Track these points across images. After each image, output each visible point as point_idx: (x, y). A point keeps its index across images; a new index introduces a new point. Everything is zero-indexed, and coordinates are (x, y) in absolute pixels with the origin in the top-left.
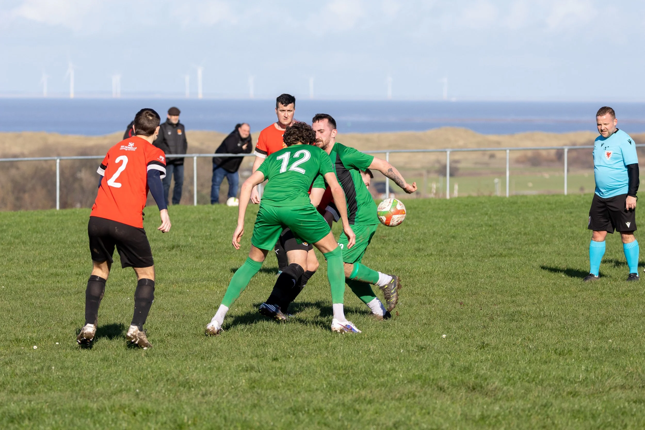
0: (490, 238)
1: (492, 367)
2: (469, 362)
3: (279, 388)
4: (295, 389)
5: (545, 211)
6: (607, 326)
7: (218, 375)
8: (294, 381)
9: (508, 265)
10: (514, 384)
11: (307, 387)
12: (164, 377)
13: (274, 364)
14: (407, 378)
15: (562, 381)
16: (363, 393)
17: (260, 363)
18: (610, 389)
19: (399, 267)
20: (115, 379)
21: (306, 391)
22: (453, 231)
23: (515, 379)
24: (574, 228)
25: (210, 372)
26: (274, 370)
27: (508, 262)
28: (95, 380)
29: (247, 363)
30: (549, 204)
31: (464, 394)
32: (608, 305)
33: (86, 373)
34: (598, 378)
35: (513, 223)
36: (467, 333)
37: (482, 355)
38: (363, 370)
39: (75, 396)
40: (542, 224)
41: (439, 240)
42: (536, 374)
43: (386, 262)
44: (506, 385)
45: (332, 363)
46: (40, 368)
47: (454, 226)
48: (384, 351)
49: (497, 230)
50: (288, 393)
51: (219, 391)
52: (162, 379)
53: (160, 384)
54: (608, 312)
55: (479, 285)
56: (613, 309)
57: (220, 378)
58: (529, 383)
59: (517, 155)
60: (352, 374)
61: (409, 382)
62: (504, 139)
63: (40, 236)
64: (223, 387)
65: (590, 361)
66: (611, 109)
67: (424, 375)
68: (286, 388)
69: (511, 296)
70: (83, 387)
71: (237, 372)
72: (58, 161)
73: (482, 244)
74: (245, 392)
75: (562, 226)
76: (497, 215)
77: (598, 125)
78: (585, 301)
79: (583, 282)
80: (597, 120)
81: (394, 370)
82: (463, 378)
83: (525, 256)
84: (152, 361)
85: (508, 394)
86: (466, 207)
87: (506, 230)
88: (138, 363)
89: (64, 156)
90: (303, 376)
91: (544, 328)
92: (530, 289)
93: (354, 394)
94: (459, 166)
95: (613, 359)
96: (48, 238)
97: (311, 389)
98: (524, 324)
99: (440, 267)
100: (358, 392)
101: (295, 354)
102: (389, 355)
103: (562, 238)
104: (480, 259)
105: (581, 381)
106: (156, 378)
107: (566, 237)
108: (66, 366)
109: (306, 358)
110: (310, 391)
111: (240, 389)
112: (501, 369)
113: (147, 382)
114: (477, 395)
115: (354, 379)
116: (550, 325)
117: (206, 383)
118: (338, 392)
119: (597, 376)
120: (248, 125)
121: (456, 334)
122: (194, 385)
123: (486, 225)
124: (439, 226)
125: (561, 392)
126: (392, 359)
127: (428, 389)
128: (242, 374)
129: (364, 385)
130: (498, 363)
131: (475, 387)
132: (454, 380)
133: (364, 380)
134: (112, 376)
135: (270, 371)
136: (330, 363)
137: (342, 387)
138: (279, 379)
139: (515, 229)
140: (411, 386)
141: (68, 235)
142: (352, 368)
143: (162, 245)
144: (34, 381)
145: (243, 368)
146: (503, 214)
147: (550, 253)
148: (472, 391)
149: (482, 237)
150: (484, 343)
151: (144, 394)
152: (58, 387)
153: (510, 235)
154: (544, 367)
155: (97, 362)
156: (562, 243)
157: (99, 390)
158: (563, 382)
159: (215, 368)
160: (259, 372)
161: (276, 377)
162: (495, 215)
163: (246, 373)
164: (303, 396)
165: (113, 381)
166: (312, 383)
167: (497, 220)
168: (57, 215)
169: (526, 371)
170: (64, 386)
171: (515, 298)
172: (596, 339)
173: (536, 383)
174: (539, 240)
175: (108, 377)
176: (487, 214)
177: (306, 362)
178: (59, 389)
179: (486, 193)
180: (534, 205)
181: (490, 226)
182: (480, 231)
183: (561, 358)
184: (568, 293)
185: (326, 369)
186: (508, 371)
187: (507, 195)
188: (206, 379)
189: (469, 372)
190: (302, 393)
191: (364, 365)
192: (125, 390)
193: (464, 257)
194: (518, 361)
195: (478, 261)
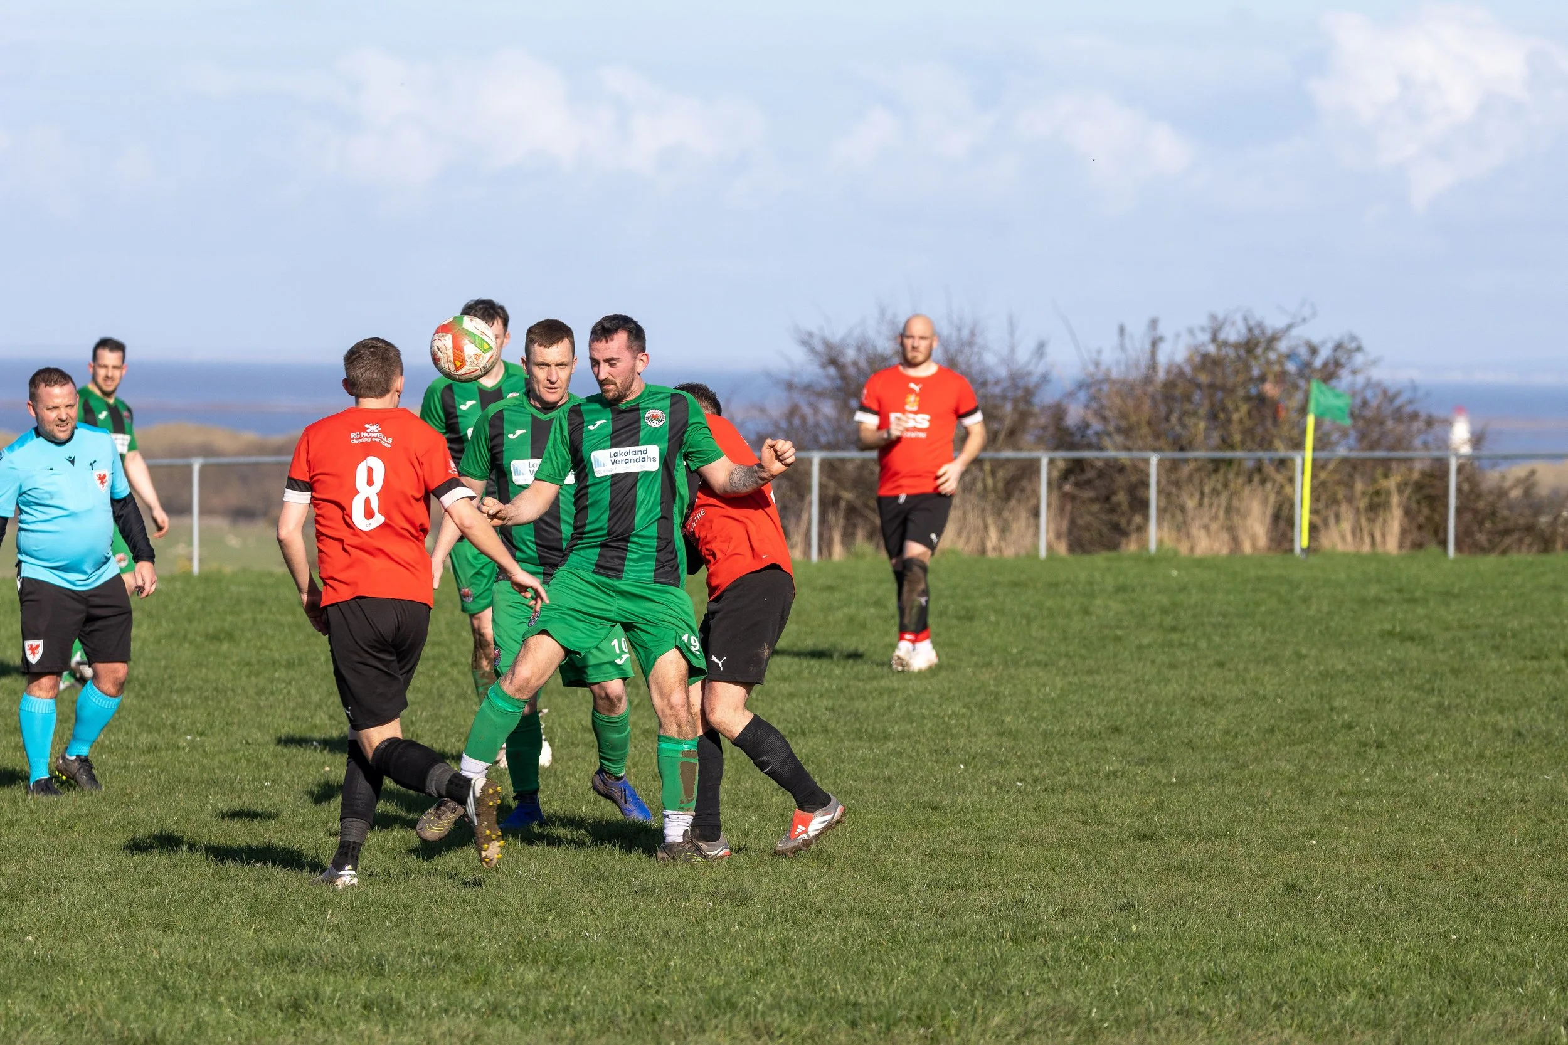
6: (22, 903)
32: (26, 851)
54: (24, 869)
56: (38, 859)
95: (36, 983)
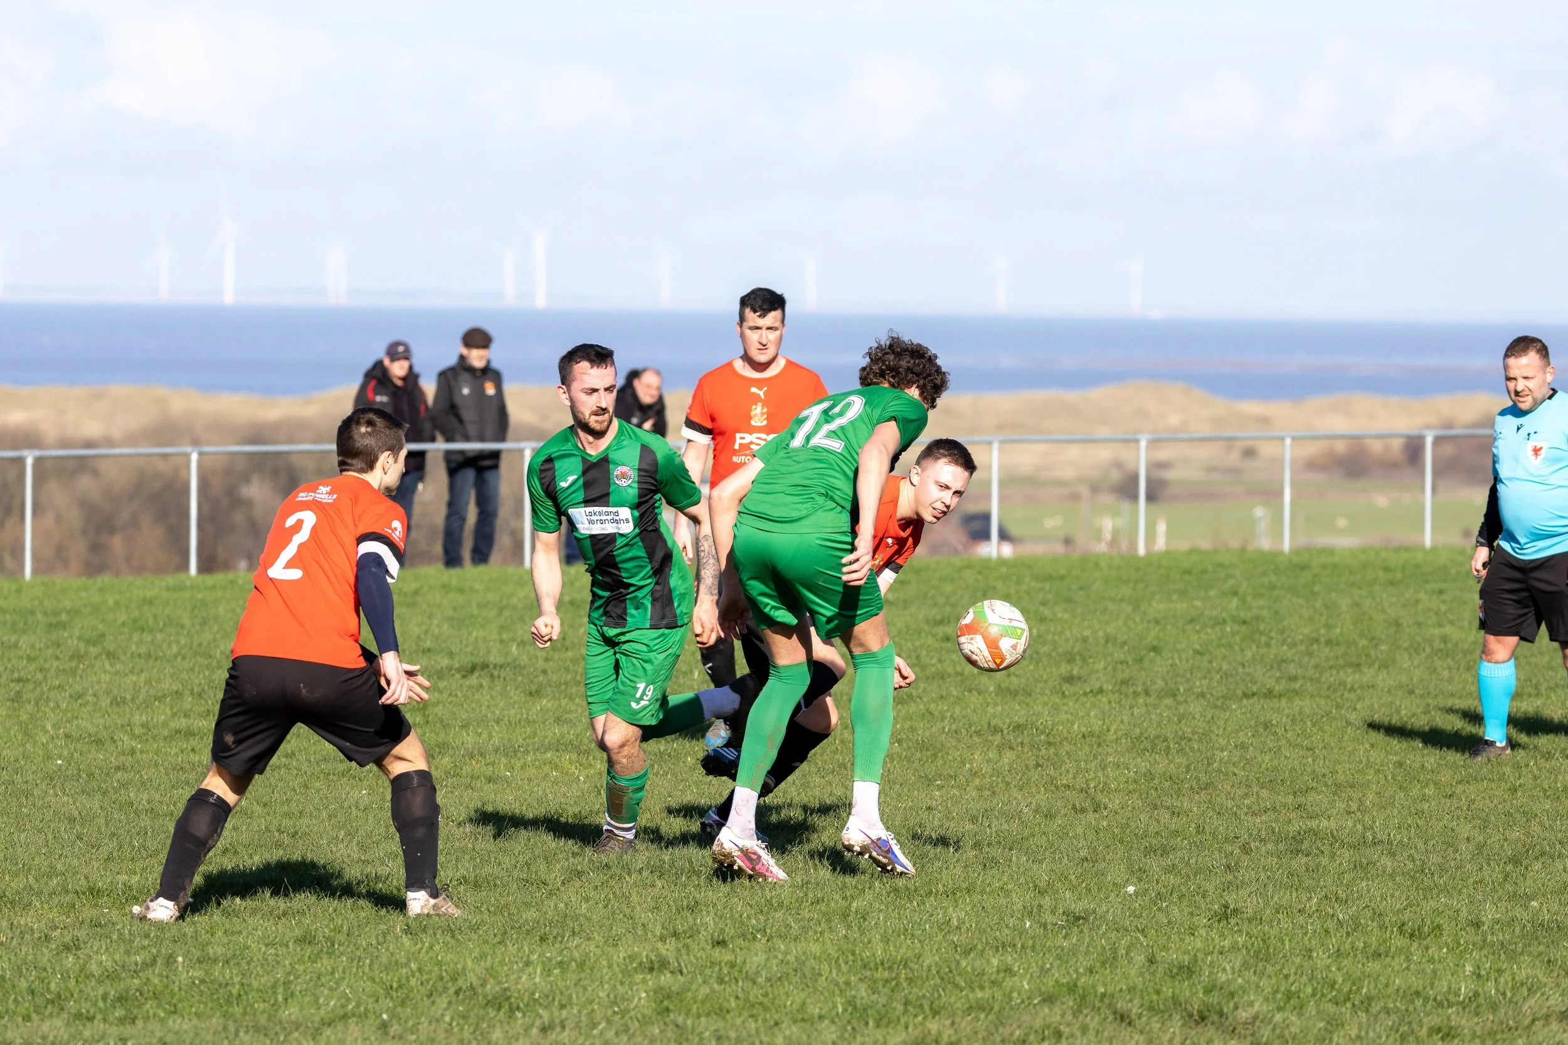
0: (1242, 650)
1: (1245, 965)
2: (1192, 954)
3: (728, 1011)
4: (768, 1016)
5: (1377, 588)
6: (1527, 868)
7: (580, 980)
8: (766, 995)
9: (1288, 717)
10: (1301, 1008)
11: (798, 1011)
12: (450, 984)
13: (717, 953)
14: (1039, 989)
15: (1416, 1001)
16: (933, 1026)
17: (684, 951)
18: (1533, 1021)
19: (1022, 721)
20: (331, 989)
21: (795, 1022)
22: (1152, 634)
23: (1302, 995)
24: (1448, 629)
25: (562, 972)
26: (717, 969)
27: (1287, 711)
28: (280, 990)
29: (652, 951)
30: (1387, 569)
31: (1177, 1031)
32: (1530, 816)
33: (261, 972)
34: (1504, 994)
35: (1301, 617)
36: (1185, 884)
37: (1222, 936)
38: (934, 972)
39: (232, 1028)
40: (1371, 618)
41: (1119, 655)
42: (1354, 984)
43: (990, 709)
44: (1280, 1009)
45: (857, 952)
46: (148, 961)
47: (1157, 622)
48: (984, 926)
49: (1261, 633)
50: (752, 1025)
51: (583, 1018)
52: (445, 989)
53: (438, 1000)
54: (1528, 834)
55: (1215, 765)
56: (1541, 824)
57: (585, 989)
58: (1337, 1004)
59: (1311, 449)
60: (907, 979)
61: (1044, 1000)
62: (1279, 410)
63: (149, 639)
64: (593, 1010)
65: (1485, 951)
66: (1540, 341)
67: (1079, 984)
68: (746, 1014)
69: (1295, 793)
70: (252, 1006)
71: (625, 972)
72: (194, 457)
73: (1225, 667)
74: (645, 1021)
75: (1419, 625)
76: (1262, 595)
77: (1508, 379)
78: (1473, 807)
79: (1468, 761)
80: (1506, 367)
81: (1008, 970)
82: (1177, 991)
83: (1328, 697)
84: (419, 945)
85: (1286, 1032)
86: (1187, 577)
87: (1282, 632)
88: (387, 950)
89: (210, 443)
90: (786, 983)
91: (1374, 872)
92: (1341, 778)
93: (910, 1029)
94: (1170, 475)
96: (170, 645)
97: (806, 1017)
98: (1324, 861)
99: (1122, 721)
100: (921, 1024)
101: (768, 931)
102: (998, 933)
103: (1418, 654)
104: (1219, 703)
105: (1463, 1002)
106: (429, 987)
107: (1428, 650)
108: (211, 954)
109: (795, 940)
110: (803, 1020)
111: (632, 1013)
112: (1269, 969)
113: (407, 996)
114: (1211, 1032)
115: (910, 993)
116: (1389, 864)
117: (551, 998)
118: (871, 1023)
119: (1502, 990)
120: (658, 373)
121: (1160, 886)
122: (521, 1005)
123: (1235, 620)
124: (1120, 623)
125: (1415, 1026)
126: (1004, 946)
127: (1092, 1019)
128: (638, 977)
129: (934, 1006)
130: (1261, 956)
131: (1207, 1014)
132: (1155, 997)
133: (936, 995)
134: (323, 980)
135: (708, 972)
136: (853, 953)
137: (883, 1011)
138: (729, 990)
139: (1306, 631)
140: (1051, 1010)
141: (218, 636)
142: (906, 966)
143: (445, 662)
144: (133, 991)
145: (641, 963)
146: (1276, 593)
147: (1389, 691)
148: (1197, 1023)
149: (1223, 650)
150: (1226, 907)
151: (400, 1025)
152: (191, 1007)
153: (1293, 645)
154: (1374, 966)
155: (287, 946)
156: (1418, 666)
157: (290, 1015)
158: (1419, 1002)
159: (573, 964)
160: (681, 973)
161: (723, 986)
162: (1258, 596)
163: (649, 977)
164: (787, 1033)
165: (326, 992)
166: (808, 1000)
167: (1262, 608)
168: (192, 587)
169: (1330, 975)
170: (206, 1004)
171: (1303, 799)
172: (1500, 900)
173: (1354, 1005)
174: (1364, 658)
175: (312, 983)
176: (1235, 594)
177: (795, 950)
178: (194, 1010)
179: (1235, 543)
180: (1351, 573)
181: (1244, 622)
182: (1219, 634)
183: (1415, 945)
184: (1432, 786)
185: (844, 968)
186: (1286, 977)
187: (1286, 546)
188: (552, 991)
189: (1190, 977)
190: (784, 1026)
191: (937, 958)
192: (354, 1015)
193: (1180, 698)
194: (1311, 951)
195: (1215, 707)
